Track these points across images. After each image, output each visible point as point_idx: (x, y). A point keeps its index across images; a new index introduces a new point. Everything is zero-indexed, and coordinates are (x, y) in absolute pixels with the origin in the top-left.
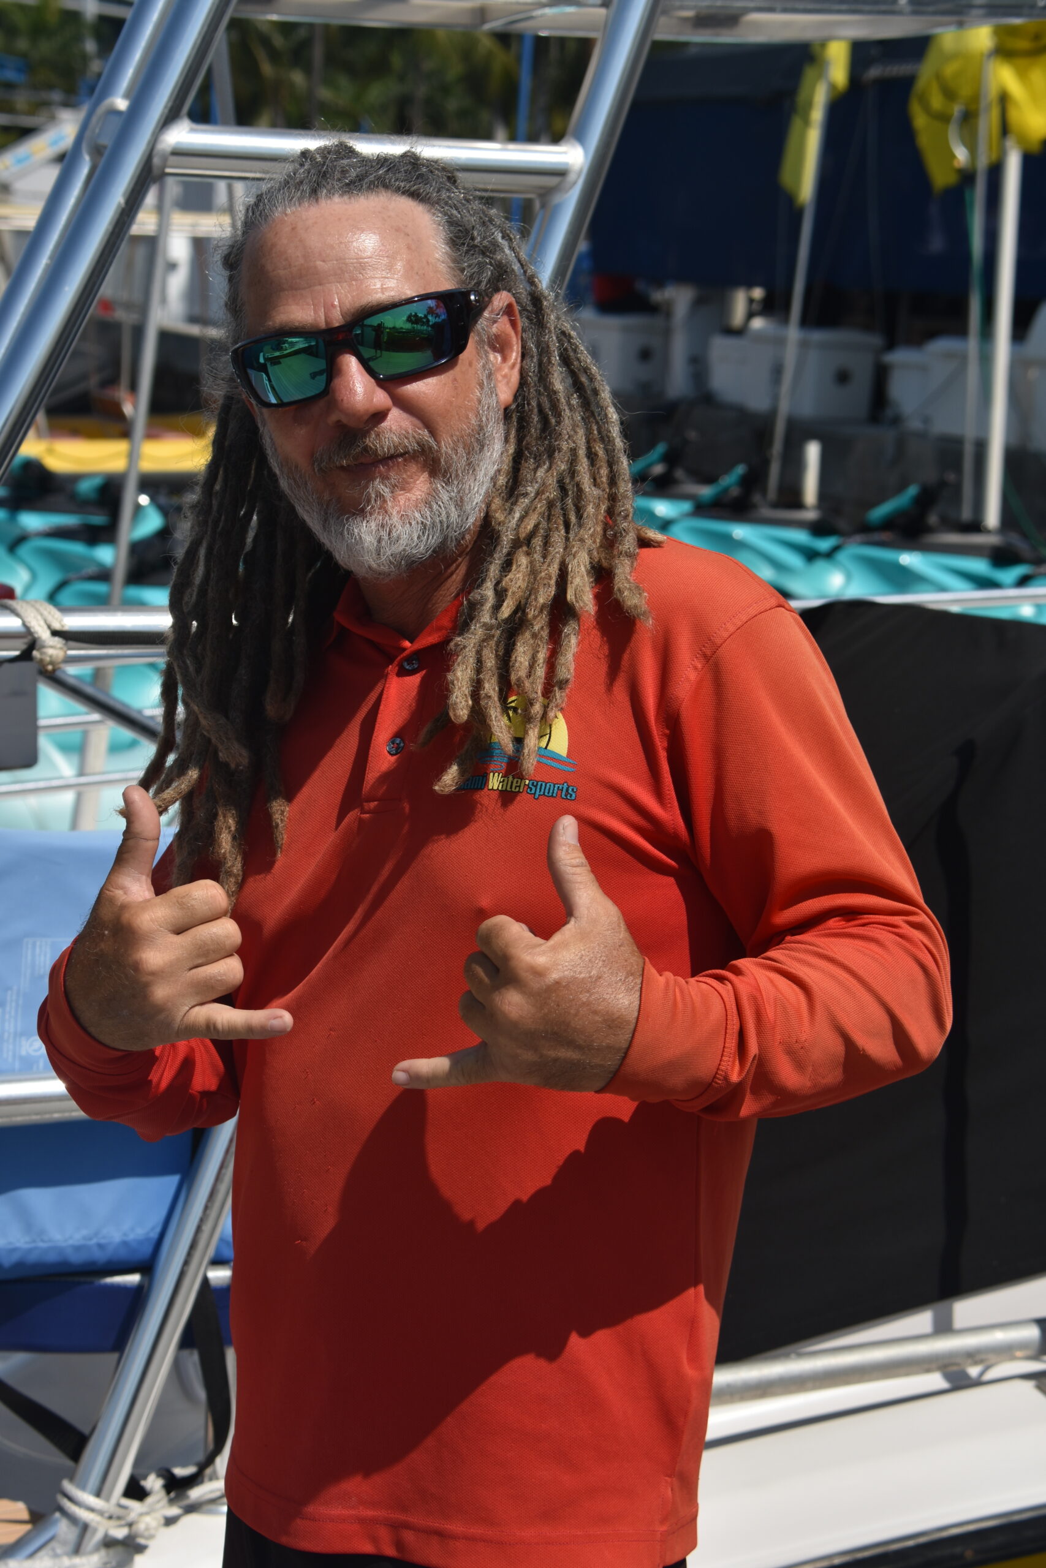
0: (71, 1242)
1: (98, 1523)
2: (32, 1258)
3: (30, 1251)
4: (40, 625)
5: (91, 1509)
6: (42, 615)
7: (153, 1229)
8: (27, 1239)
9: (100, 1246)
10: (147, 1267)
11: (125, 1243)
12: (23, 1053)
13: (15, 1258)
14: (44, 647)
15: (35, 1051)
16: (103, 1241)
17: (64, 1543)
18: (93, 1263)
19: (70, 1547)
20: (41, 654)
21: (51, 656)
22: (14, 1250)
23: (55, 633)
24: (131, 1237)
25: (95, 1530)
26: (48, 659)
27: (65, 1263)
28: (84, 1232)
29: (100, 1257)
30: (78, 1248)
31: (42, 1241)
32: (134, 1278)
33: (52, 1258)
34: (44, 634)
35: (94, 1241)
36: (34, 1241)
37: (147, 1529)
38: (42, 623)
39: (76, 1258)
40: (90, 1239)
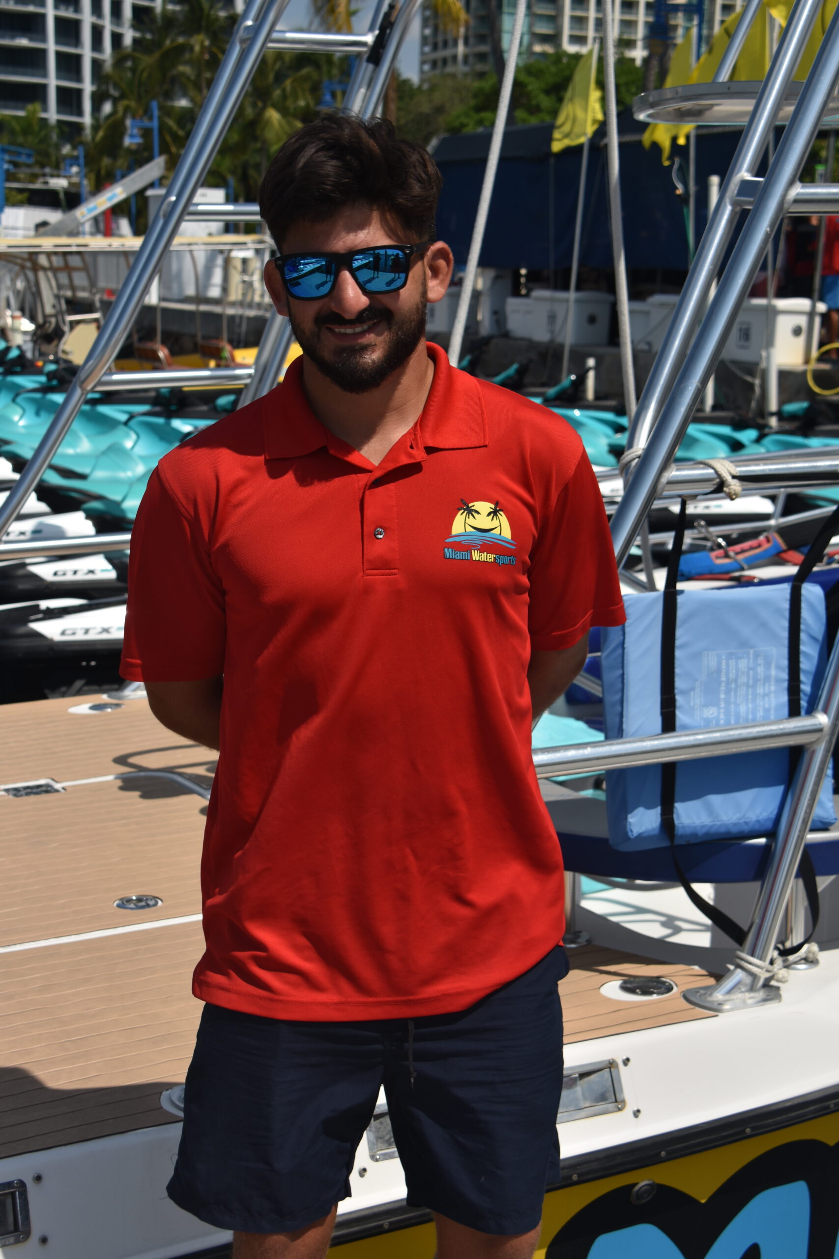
0: (731, 821)
1: (760, 973)
2: (713, 830)
3: (712, 826)
4: (725, 473)
5: (758, 967)
6: (725, 467)
7: (771, 813)
8: (710, 820)
9: (746, 823)
10: (771, 834)
11: (758, 821)
12: (705, 716)
13: (704, 831)
14: (730, 485)
15: (711, 715)
16: (747, 820)
17: (745, 985)
18: (742, 832)
19: (748, 988)
20: (729, 489)
21: (735, 490)
22: (704, 826)
23: (734, 477)
24: (761, 817)
25: (759, 977)
26: (733, 492)
27: (728, 833)
28: (738, 816)
29: (746, 829)
30: (735, 824)
31: (718, 821)
32: (763, 841)
33: (723, 830)
34: (729, 478)
35: (742, 821)
36: (714, 821)
37: (783, 977)
38: (726, 471)
39: (734, 830)
40: (741, 819)
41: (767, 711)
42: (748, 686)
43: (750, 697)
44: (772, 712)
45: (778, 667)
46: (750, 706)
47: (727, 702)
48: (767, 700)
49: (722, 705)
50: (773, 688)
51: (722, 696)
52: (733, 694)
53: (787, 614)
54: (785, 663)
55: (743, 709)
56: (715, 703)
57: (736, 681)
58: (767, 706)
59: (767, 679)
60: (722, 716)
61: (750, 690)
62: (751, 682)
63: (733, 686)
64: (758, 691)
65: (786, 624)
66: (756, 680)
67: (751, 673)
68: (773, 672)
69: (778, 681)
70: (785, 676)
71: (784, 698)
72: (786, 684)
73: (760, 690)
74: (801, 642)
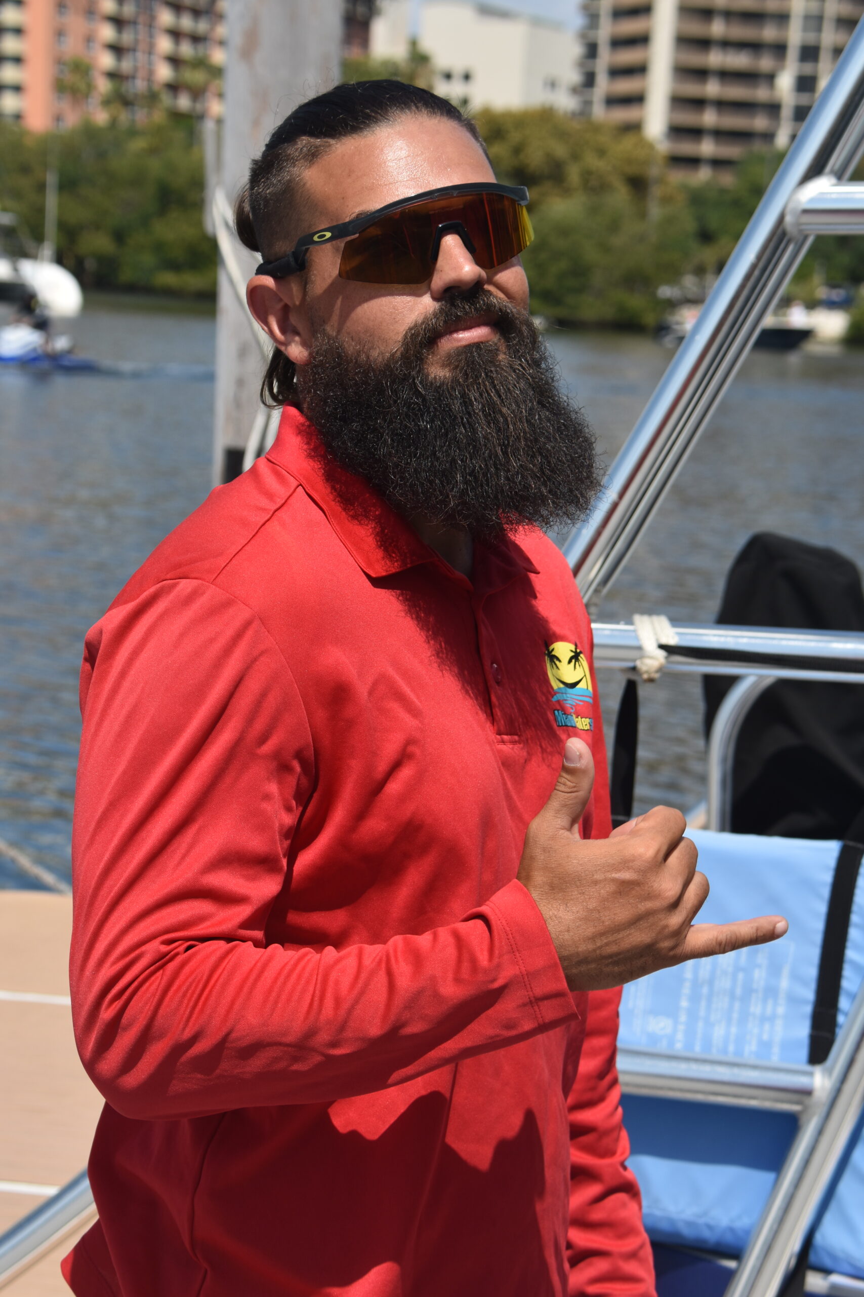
0: (683, 1216)
9: (710, 1227)
11: (731, 1230)
12: (652, 1030)
15: (663, 1030)
16: (711, 1222)
24: (739, 1224)
30: (690, 1224)
35: (702, 1221)
40: (700, 1217)
41: (765, 1046)
42: (732, 996)
43: (735, 1016)
44: (776, 1050)
45: (796, 977)
46: (734, 1030)
47: (693, 1015)
48: (767, 1026)
49: (683, 1018)
50: (781, 1010)
51: (684, 1003)
52: (703, 1004)
53: (826, 892)
54: (812, 972)
55: (718, 1032)
56: (672, 1013)
57: (711, 982)
58: (765, 1037)
59: (771, 992)
60: (680, 1036)
61: (737, 1005)
62: (739, 991)
63: (705, 990)
64: (752, 1009)
65: (822, 908)
66: (749, 991)
67: (741, 976)
68: (784, 983)
69: (792, 1000)
70: (809, 994)
71: (803, 1031)
72: (808, 1009)
73: (756, 1008)
74: (849, 944)
